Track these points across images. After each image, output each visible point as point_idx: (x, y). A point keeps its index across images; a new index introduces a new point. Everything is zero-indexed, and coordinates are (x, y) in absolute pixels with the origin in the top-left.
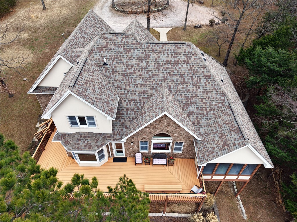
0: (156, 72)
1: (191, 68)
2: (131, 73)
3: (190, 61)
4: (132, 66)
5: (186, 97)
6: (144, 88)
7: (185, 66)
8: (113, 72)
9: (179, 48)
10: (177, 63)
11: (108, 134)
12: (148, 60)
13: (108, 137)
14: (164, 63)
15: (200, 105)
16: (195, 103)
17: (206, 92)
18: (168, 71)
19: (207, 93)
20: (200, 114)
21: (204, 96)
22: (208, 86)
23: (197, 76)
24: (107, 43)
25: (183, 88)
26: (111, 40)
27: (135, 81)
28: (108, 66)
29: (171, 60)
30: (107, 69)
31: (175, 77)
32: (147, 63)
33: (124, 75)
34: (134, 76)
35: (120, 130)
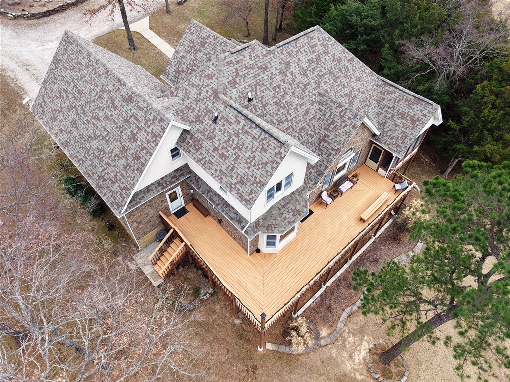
0: (305, 81)
1: (334, 58)
2: (283, 96)
3: (329, 50)
4: (279, 86)
5: (346, 95)
6: (305, 108)
7: (327, 58)
8: (264, 107)
9: (312, 38)
10: (318, 58)
11: (300, 187)
12: (291, 70)
13: (302, 190)
14: (307, 64)
15: (360, 97)
16: (355, 97)
17: (358, 79)
18: (316, 73)
20: (365, 106)
21: (359, 84)
22: (357, 72)
23: (342, 64)
24: (236, 69)
25: (338, 86)
26: (237, 62)
27: (291, 104)
28: (254, 101)
29: (312, 58)
30: (255, 106)
31: (326, 76)
32: (292, 73)
33: (276, 103)
34: (288, 98)
35: (309, 174)
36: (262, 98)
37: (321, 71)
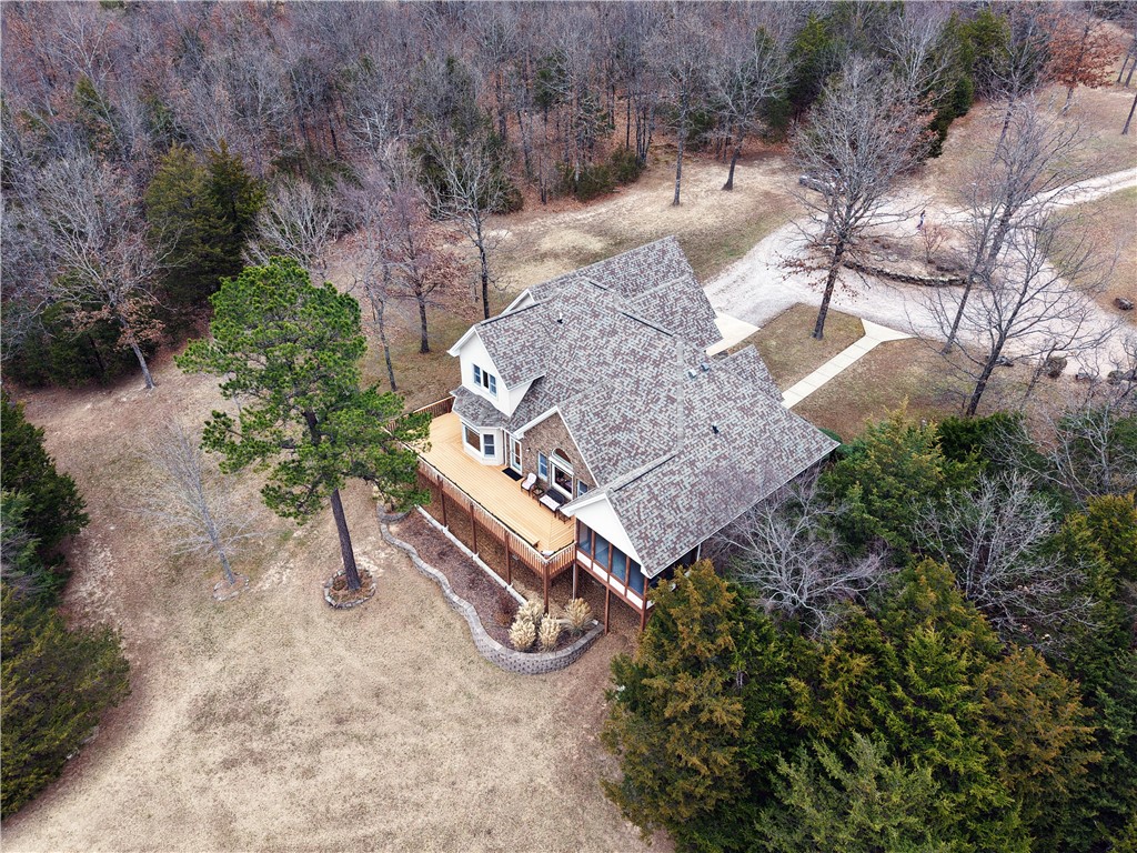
1: (657, 376)
2: (580, 347)
3: (662, 365)
4: (588, 338)
6: (582, 376)
7: (651, 368)
11: (506, 416)
19: (656, 424)
20: (627, 451)
23: (657, 391)
27: (578, 359)
28: (561, 326)
29: (639, 352)
30: (557, 329)
33: (570, 345)
34: (581, 353)
36: (568, 330)
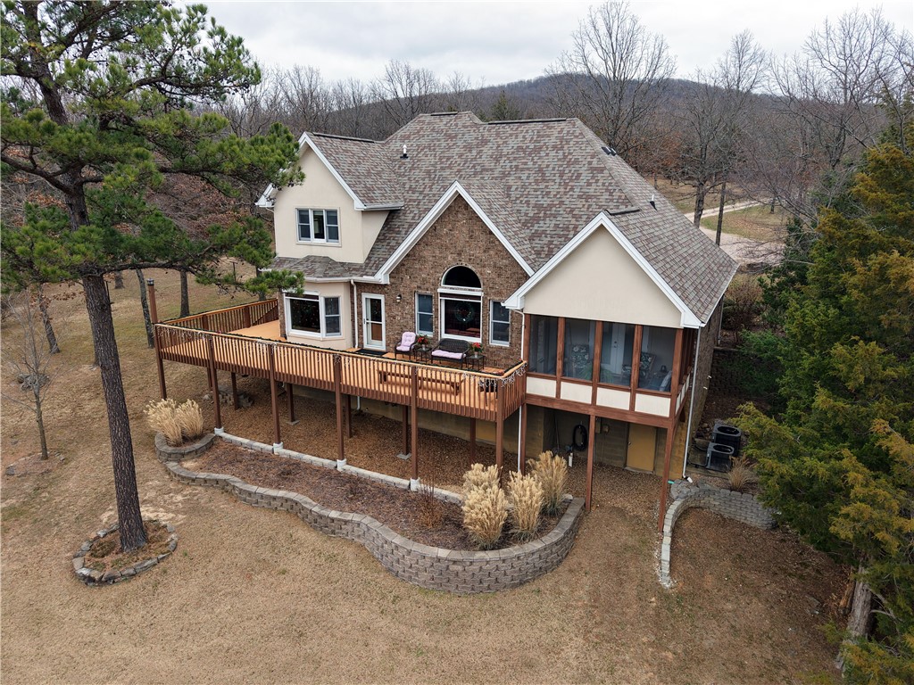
0: (490, 165)
4: (450, 158)
5: (538, 206)
8: (412, 169)
9: (551, 128)
10: (537, 150)
11: (356, 264)
12: (482, 149)
14: (512, 151)
15: (564, 219)
16: (555, 216)
17: (586, 197)
18: (514, 164)
21: (580, 203)
22: (593, 187)
28: (408, 160)
31: (527, 172)
32: (480, 152)
33: (428, 172)
36: (419, 161)
37: (526, 164)
